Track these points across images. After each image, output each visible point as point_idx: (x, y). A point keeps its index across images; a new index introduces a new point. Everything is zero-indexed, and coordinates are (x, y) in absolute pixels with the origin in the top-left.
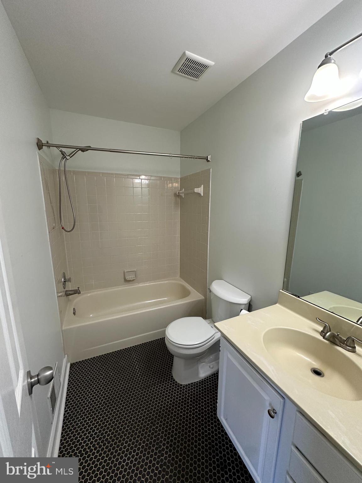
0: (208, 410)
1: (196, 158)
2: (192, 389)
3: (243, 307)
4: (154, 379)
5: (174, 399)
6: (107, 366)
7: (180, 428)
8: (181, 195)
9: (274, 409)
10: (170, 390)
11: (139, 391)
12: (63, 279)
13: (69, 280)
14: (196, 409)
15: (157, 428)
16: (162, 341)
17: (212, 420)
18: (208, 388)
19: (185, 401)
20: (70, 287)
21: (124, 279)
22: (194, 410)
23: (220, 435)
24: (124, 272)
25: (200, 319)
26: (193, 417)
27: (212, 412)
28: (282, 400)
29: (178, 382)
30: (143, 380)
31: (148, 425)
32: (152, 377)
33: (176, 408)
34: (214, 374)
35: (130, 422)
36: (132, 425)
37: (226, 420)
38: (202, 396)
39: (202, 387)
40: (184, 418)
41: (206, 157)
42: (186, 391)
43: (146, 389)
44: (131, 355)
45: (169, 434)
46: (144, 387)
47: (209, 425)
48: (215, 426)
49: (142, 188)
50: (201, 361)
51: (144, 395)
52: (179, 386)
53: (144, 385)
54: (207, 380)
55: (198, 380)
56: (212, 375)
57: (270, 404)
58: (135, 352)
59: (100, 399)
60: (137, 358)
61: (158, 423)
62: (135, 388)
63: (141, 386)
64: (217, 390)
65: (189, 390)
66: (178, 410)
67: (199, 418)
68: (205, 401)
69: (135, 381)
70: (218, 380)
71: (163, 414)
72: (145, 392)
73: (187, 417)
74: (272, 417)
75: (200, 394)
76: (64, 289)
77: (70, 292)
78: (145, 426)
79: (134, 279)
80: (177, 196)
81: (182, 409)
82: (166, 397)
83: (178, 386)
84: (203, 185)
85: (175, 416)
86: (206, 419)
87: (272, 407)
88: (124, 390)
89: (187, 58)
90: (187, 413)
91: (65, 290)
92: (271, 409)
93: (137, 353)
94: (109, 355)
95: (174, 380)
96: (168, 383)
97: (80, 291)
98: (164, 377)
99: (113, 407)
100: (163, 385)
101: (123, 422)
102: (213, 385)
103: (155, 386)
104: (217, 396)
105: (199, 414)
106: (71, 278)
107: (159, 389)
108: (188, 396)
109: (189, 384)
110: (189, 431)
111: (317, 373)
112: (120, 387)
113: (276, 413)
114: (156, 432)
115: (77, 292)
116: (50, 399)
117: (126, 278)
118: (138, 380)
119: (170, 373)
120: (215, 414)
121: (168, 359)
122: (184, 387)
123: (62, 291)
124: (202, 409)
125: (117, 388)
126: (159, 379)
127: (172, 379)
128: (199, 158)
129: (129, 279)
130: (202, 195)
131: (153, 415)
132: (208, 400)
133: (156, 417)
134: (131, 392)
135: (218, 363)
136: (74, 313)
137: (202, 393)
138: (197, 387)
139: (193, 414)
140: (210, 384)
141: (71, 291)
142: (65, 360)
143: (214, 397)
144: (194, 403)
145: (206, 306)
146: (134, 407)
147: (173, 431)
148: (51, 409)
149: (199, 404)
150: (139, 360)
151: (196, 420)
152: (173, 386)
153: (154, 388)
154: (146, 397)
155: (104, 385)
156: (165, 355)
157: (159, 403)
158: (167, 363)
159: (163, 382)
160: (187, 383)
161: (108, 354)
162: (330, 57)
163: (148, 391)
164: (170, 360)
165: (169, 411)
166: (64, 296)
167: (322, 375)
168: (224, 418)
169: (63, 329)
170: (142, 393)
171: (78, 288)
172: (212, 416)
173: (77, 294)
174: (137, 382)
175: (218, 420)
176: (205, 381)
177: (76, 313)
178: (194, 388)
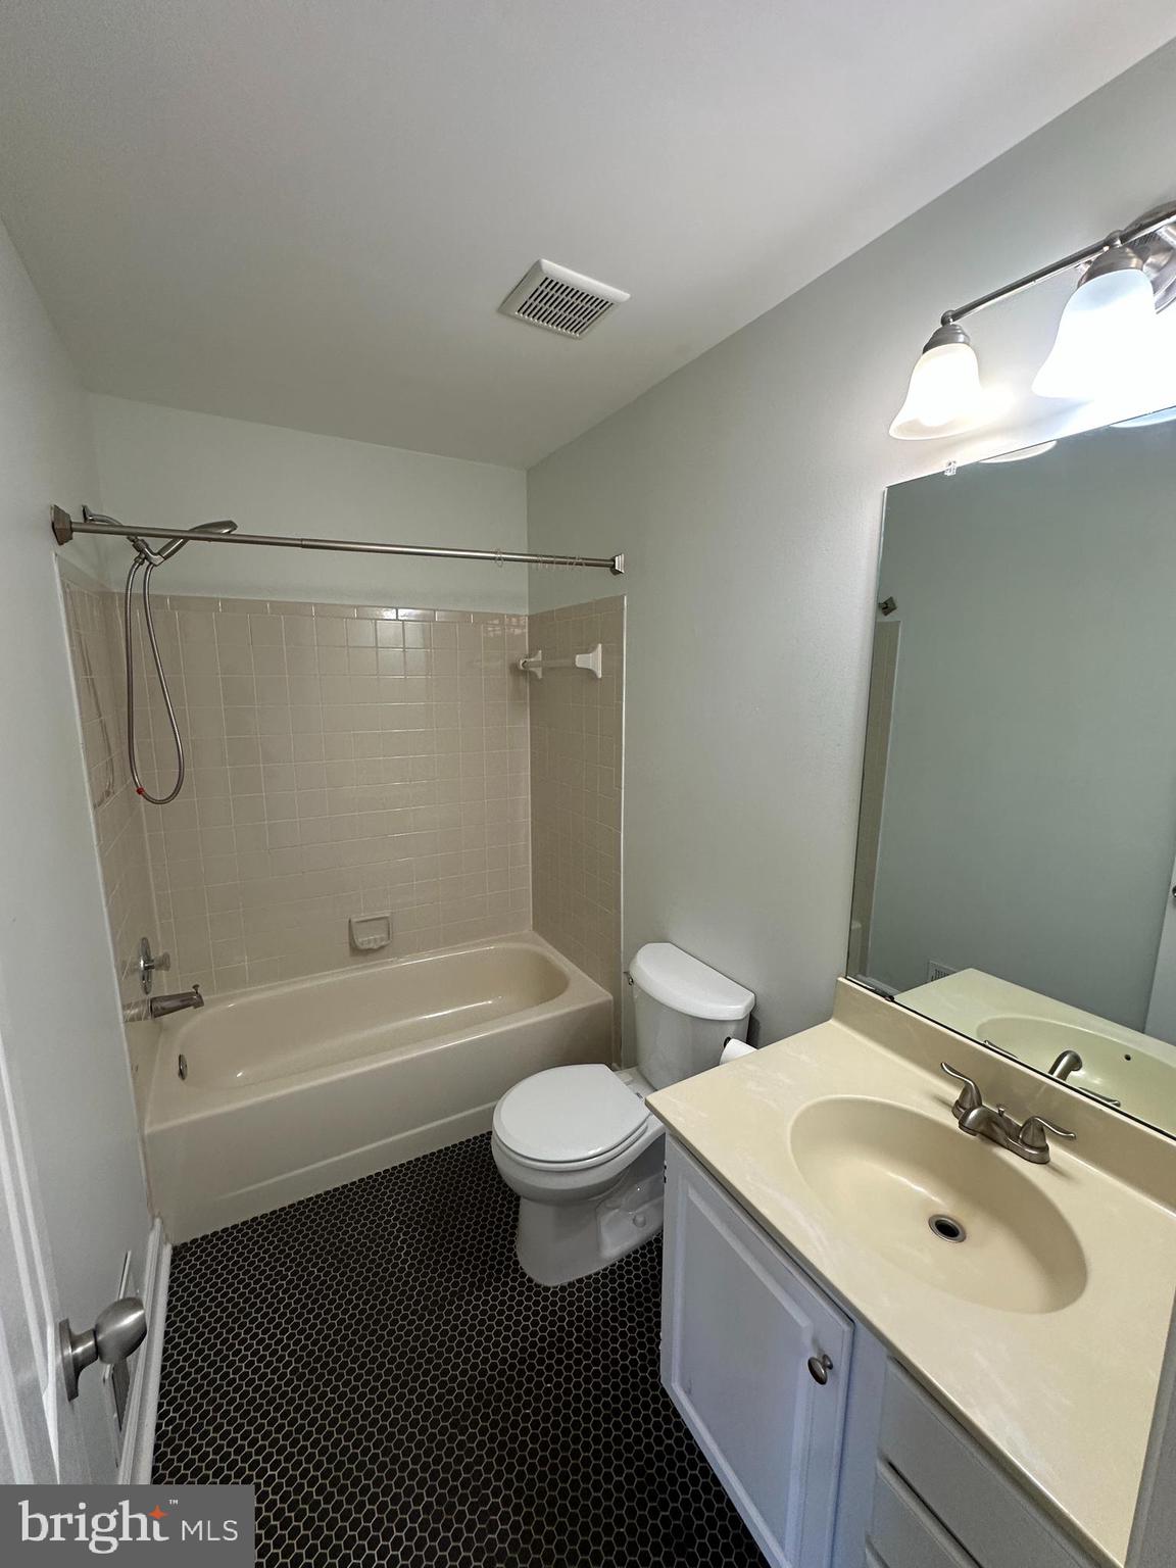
0: (634, 1363)
1: (577, 564)
2: (580, 1299)
3: (731, 1030)
4: (458, 1276)
5: (524, 1339)
6: (301, 1244)
7: (545, 1432)
8: (532, 669)
9: (825, 1357)
10: (510, 1308)
11: (411, 1322)
12: (142, 962)
13: (164, 963)
14: (596, 1362)
15: (472, 1438)
16: (480, 1147)
17: (645, 1393)
18: (630, 1290)
19: (561, 1340)
20: (165, 984)
21: (350, 945)
22: (587, 1368)
23: (671, 1442)
24: (350, 921)
25: (601, 1070)
26: (587, 1392)
27: (644, 1369)
28: (846, 1328)
29: (538, 1279)
30: (422, 1284)
31: (443, 1431)
32: (450, 1271)
33: (531, 1367)
34: (650, 1243)
35: (382, 1430)
36: (390, 1437)
37: (688, 1392)
38: (614, 1319)
39: (613, 1290)
40: (557, 1398)
41: (609, 559)
42: (562, 1309)
43: (431, 1313)
44: (381, 1200)
45: (511, 1454)
46: (425, 1308)
47: (636, 1413)
48: (656, 1413)
49: (404, 648)
50: (609, 1205)
51: (426, 1333)
52: (539, 1290)
53: (427, 1298)
54: (628, 1264)
55: (598, 1268)
56: (643, 1248)
57: (815, 1341)
58: (392, 1191)
59: (279, 1360)
60: (399, 1211)
61: (474, 1424)
62: (397, 1312)
63: (417, 1303)
64: (658, 1294)
65: (571, 1304)
66: (540, 1373)
67: (606, 1393)
68: (623, 1334)
69: (396, 1288)
70: (660, 1263)
71: (490, 1391)
72: (429, 1323)
73: (567, 1392)
74: (821, 1381)
75: (605, 1314)
76: (147, 993)
77: (166, 1004)
78: (432, 1438)
79: (383, 943)
80: (520, 672)
81: (549, 1368)
82: (498, 1333)
83: (538, 1294)
84: (600, 646)
85: (528, 1392)
86: (625, 1393)
87: (820, 1350)
88: (359, 1322)
89: (547, 279)
90: (568, 1380)
91: (151, 996)
92: (816, 1357)
93: (398, 1194)
94: (304, 1207)
95: (523, 1275)
96: (505, 1284)
97: (200, 997)
98: (492, 1267)
99: (327, 1384)
100: (487, 1293)
101: (361, 1430)
102: (646, 1281)
103: (461, 1298)
104: (658, 1315)
105: (606, 1380)
106: (171, 955)
107: (476, 1308)
108: (571, 1324)
109: (571, 1285)
110: (576, 1439)
111: (947, 1229)
112: (345, 1312)
113: (831, 1367)
114: (470, 1453)
115: (191, 1000)
116: (109, 1384)
117: (358, 944)
118: (406, 1283)
119: (511, 1250)
120: (656, 1374)
121: (502, 1205)
122: (554, 1294)
123: (140, 999)
124: (615, 1362)
125: (334, 1317)
126: (473, 1276)
127: (516, 1271)
128: (587, 565)
129: (367, 947)
130: (600, 676)
131: (459, 1397)
132: (632, 1329)
133: (468, 1404)
134: (384, 1327)
135: (660, 1207)
136: (182, 1074)
137: (614, 1309)
138: (597, 1290)
139: (587, 1380)
140: (637, 1277)
141: (170, 998)
142: (153, 1238)
143: (649, 1319)
144: (587, 1345)
145: (618, 1023)
146: (396, 1378)
147: (523, 1445)
148: (116, 1415)
149: (605, 1345)
150: (406, 1215)
151: (597, 1399)
152: (521, 1294)
153: (459, 1307)
154: (434, 1338)
155: (292, 1312)
156: (490, 1192)
157: (476, 1355)
158: (500, 1220)
159: (489, 1284)
160: (565, 1282)
161: (300, 1203)
162: (955, 326)
163: (439, 1318)
164: (509, 1209)
165: (510, 1379)
166: (146, 1018)
167: (959, 1237)
168: (683, 1385)
169: (147, 1131)
170: (418, 1328)
171: (196, 987)
172: (644, 1379)
173: (192, 1008)
174: (403, 1293)
175: (664, 1393)
176: (620, 1268)
177: (189, 1072)
178: (588, 1295)
